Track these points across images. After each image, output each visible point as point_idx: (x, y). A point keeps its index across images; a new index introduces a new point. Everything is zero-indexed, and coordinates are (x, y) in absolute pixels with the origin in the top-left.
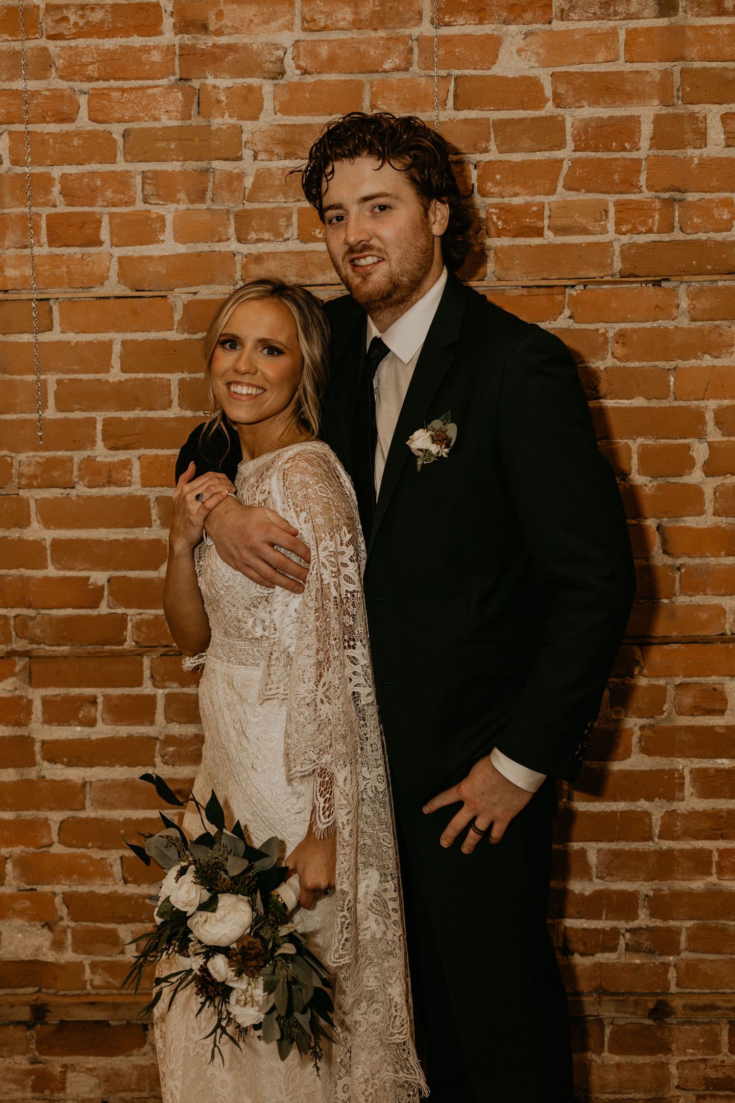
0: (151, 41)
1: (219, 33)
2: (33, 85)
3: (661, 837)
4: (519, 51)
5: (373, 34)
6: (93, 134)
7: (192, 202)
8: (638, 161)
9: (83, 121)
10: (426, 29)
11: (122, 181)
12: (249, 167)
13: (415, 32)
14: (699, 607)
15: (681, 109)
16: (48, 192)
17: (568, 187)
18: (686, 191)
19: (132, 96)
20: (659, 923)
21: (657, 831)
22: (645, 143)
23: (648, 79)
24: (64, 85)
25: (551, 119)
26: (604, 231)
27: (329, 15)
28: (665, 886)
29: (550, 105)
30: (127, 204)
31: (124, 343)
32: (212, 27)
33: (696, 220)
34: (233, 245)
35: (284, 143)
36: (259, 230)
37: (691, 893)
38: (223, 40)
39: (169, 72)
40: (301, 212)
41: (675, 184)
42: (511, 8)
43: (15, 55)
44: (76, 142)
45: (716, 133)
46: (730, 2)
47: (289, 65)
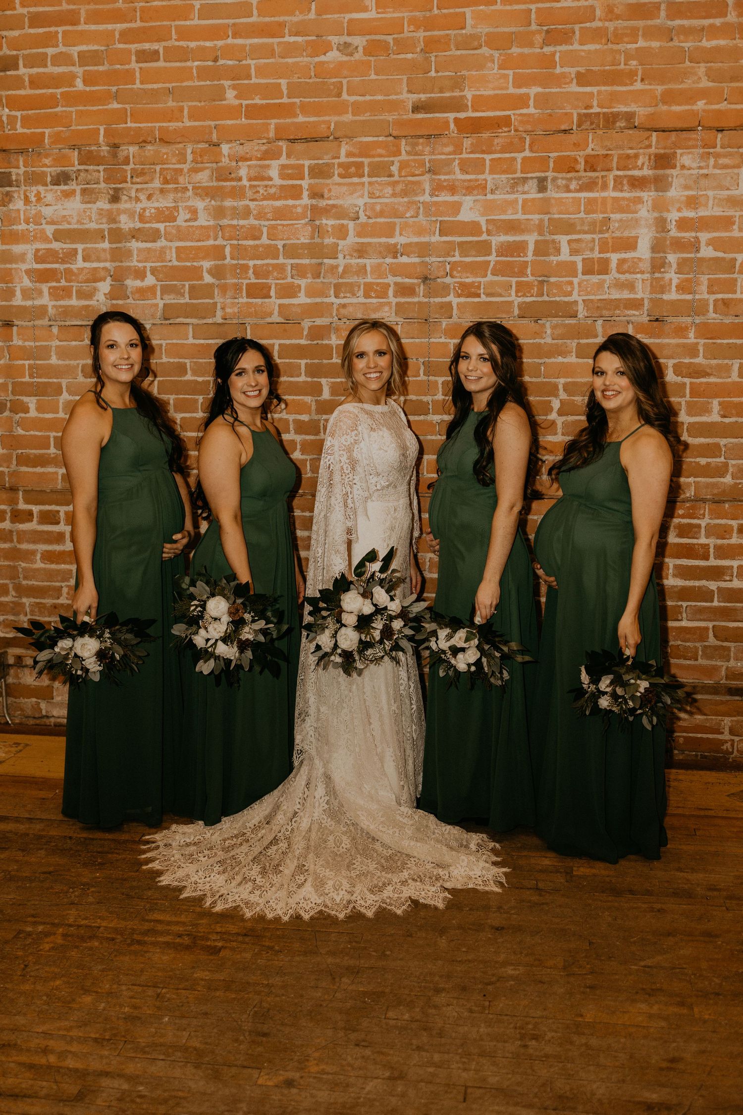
0: (297, 202)
1: (329, 199)
2: (242, 222)
4: (471, 209)
5: (402, 200)
6: (269, 246)
7: (314, 278)
8: (527, 262)
9: (264, 240)
10: (426, 198)
11: (281, 268)
12: (341, 262)
13: (421, 199)
15: (548, 237)
16: (247, 273)
17: (493, 274)
18: (550, 277)
19: (288, 229)
22: (530, 253)
23: (532, 223)
24: (256, 222)
25: (485, 241)
26: (510, 295)
27: (381, 191)
29: (485, 235)
30: (283, 279)
31: (280, 345)
32: (326, 196)
33: (555, 291)
34: (332, 299)
35: (358, 251)
36: (345, 292)
38: (330, 202)
39: (305, 217)
40: (365, 284)
41: (544, 273)
42: (467, 188)
43: (234, 208)
44: (261, 249)
45: (565, 249)
46: (573, 186)
47: (361, 214)
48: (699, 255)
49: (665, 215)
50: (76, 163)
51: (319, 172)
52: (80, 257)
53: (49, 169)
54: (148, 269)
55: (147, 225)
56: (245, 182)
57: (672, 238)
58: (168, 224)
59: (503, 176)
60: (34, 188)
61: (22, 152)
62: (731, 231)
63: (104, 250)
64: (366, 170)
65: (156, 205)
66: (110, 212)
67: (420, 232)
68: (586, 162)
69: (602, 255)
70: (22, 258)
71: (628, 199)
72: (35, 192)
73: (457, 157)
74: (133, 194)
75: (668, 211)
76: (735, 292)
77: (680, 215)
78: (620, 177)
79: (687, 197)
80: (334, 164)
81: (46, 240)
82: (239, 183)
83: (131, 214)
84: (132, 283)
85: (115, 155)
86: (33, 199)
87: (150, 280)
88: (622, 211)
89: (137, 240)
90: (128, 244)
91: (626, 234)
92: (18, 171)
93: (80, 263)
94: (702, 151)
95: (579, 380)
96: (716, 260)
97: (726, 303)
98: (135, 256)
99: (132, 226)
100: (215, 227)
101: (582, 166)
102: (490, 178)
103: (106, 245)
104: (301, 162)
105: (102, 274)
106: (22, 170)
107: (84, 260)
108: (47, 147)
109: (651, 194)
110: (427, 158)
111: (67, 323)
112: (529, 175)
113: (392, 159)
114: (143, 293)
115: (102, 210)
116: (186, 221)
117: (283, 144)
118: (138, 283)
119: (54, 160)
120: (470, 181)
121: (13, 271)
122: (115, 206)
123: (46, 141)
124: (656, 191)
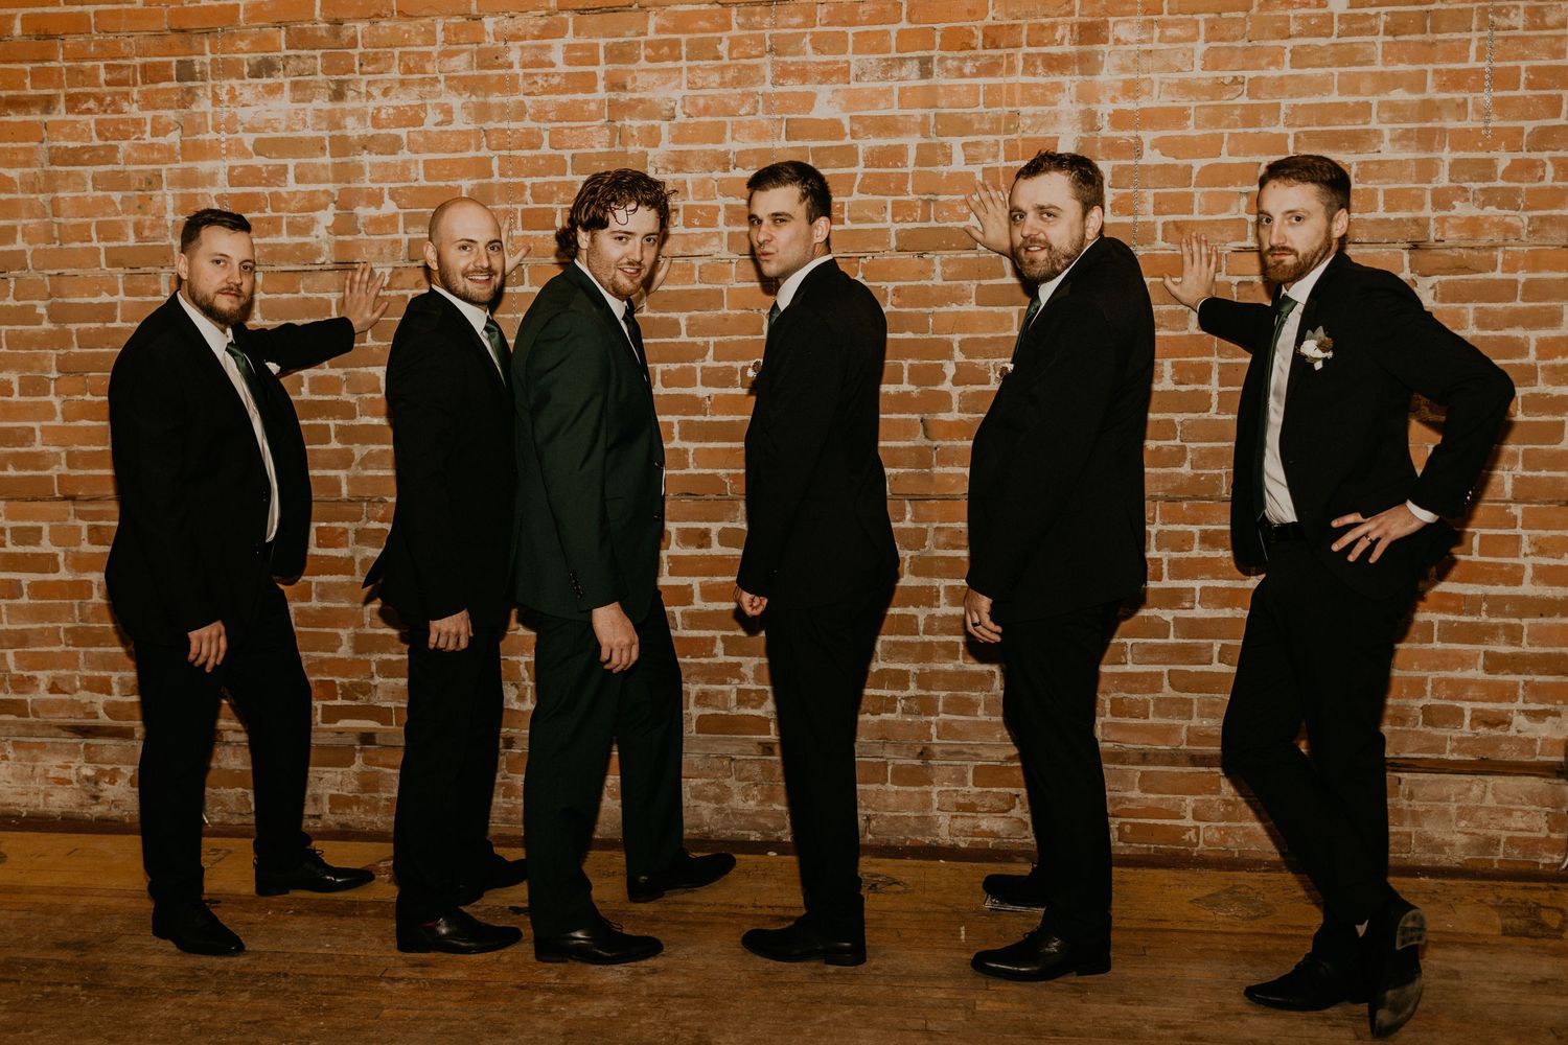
0: (589, 97)
1: (634, 91)
2: (513, 125)
3: (925, 633)
4: (829, 102)
5: (734, 91)
6: (552, 157)
8: (907, 174)
9: (546, 149)
10: (768, 88)
11: (569, 187)
13: (760, 89)
14: (950, 475)
15: (935, 140)
16: (522, 195)
17: (860, 192)
18: (937, 195)
19: (577, 133)
20: (923, 693)
21: (921, 628)
22: (911, 163)
23: (912, 120)
24: (534, 125)
25: (850, 147)
26: (884, 220)
27: (705, 79)
28: (928, 667)
29: (848, 138)
32: (629, 88)
33: (945, 214)
35: (675, 163)
37: (945, 672)
38: (636, 96)
39: (600, 115)
40: (685, 207)
41: (931, 188)
42: (823, 73)
43: (503, 106)
44: (541, 162)
45: (958, 155)
46: (968, 68)
47: (678, 111)
48: (1140, 162)
49: (1094, 107)
50: (284, 46)
51: (619, 54)
52: (291, 176)
53: (246, 56)
54: (386, 192)
55: (383, 131)
56: (517, 70)
57: (1105, 138)
58: (412, 129)
59: (871, 56)
60: (226, 83)
61: (208, 32)
62: (1185, 128)
63: (324, 166)
64: (684, 50)
65: (395, 102)
66: (331, 113)
67: (760, 134)
68: (985, 36)
69: (1009, 164)
70: (211, 179)
71: (1043, 86)
72: (227, 88)
73: (809, 30)
74: (363, 89)
75: (1099, 102)
76: (1191, 212)
77: (1115, 106)
78: (1032, 55)
79: (1124, 81)
80: (639, 43)
81: (244, 153)
82: (509, 72)
83: (361, 116)
84: (363, 212)
85: (337, 35)
86: (225, 97)
87: (389, 207)
88: (1035, 102)
89: (370, 152)
90: (358, 158)
91: (1041, 134)
92: (204, 59)
93: (291, 185)
94: (1143, 18)
95: (981, 336)
96: (1165, 167)
97: (1178, 226)
98: (368, 174)
99: (362, 132)
100: (477, 132)
101: (979, 42)
102: (853, 60)
103: (327, 159)
104: (594, 41)
105: (323, 199)
106: (208, 58)
107: (299, 179)
108: (243, 24)
109: (1075, 78)
110: (767, 33)
111: (276, 268)
112: (908, 55)
113: (718, 35)
114: (380, 225)
115: (320, 110)
116: (437, 125)
117: (569, 17)
118: (372, 212)
119: (253, 42)
120: (827, 63)
121: (199, 198)
122: (338, 105)
123: (241, 17)
124: (1082, 74)
